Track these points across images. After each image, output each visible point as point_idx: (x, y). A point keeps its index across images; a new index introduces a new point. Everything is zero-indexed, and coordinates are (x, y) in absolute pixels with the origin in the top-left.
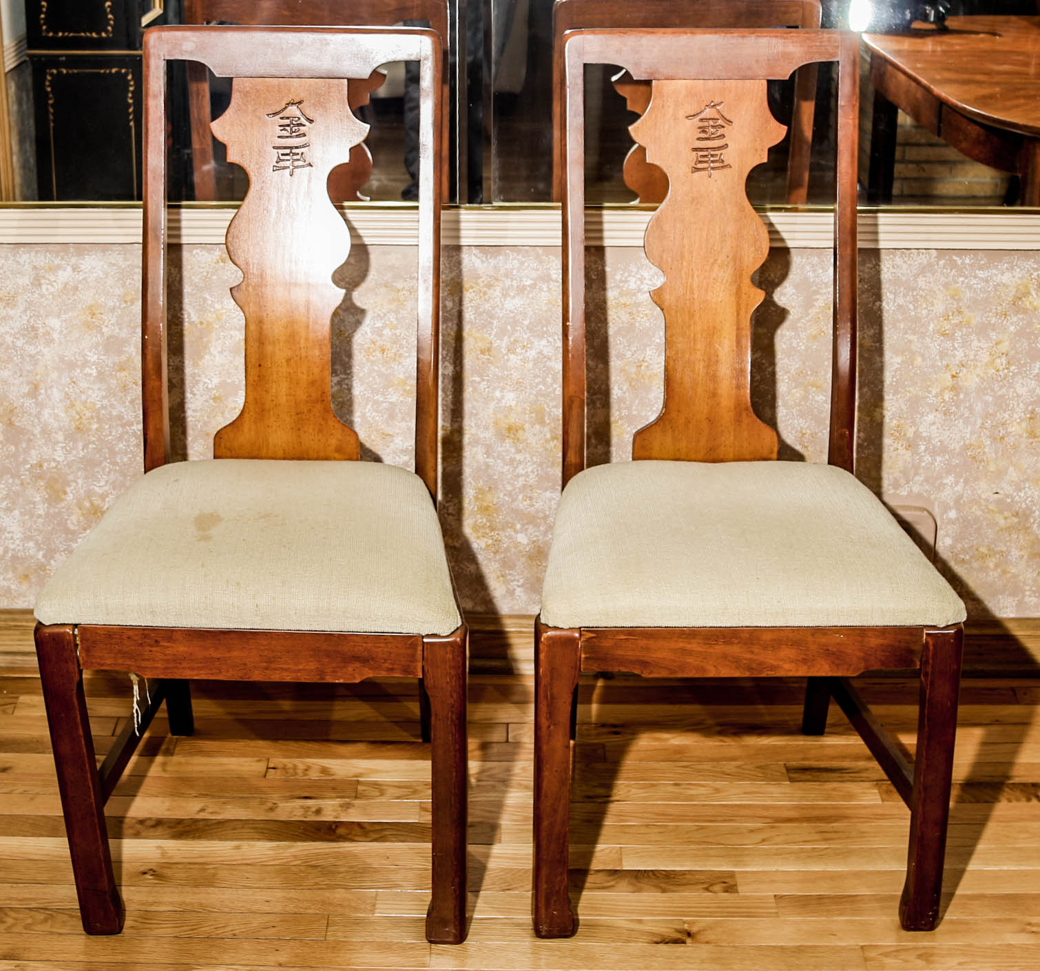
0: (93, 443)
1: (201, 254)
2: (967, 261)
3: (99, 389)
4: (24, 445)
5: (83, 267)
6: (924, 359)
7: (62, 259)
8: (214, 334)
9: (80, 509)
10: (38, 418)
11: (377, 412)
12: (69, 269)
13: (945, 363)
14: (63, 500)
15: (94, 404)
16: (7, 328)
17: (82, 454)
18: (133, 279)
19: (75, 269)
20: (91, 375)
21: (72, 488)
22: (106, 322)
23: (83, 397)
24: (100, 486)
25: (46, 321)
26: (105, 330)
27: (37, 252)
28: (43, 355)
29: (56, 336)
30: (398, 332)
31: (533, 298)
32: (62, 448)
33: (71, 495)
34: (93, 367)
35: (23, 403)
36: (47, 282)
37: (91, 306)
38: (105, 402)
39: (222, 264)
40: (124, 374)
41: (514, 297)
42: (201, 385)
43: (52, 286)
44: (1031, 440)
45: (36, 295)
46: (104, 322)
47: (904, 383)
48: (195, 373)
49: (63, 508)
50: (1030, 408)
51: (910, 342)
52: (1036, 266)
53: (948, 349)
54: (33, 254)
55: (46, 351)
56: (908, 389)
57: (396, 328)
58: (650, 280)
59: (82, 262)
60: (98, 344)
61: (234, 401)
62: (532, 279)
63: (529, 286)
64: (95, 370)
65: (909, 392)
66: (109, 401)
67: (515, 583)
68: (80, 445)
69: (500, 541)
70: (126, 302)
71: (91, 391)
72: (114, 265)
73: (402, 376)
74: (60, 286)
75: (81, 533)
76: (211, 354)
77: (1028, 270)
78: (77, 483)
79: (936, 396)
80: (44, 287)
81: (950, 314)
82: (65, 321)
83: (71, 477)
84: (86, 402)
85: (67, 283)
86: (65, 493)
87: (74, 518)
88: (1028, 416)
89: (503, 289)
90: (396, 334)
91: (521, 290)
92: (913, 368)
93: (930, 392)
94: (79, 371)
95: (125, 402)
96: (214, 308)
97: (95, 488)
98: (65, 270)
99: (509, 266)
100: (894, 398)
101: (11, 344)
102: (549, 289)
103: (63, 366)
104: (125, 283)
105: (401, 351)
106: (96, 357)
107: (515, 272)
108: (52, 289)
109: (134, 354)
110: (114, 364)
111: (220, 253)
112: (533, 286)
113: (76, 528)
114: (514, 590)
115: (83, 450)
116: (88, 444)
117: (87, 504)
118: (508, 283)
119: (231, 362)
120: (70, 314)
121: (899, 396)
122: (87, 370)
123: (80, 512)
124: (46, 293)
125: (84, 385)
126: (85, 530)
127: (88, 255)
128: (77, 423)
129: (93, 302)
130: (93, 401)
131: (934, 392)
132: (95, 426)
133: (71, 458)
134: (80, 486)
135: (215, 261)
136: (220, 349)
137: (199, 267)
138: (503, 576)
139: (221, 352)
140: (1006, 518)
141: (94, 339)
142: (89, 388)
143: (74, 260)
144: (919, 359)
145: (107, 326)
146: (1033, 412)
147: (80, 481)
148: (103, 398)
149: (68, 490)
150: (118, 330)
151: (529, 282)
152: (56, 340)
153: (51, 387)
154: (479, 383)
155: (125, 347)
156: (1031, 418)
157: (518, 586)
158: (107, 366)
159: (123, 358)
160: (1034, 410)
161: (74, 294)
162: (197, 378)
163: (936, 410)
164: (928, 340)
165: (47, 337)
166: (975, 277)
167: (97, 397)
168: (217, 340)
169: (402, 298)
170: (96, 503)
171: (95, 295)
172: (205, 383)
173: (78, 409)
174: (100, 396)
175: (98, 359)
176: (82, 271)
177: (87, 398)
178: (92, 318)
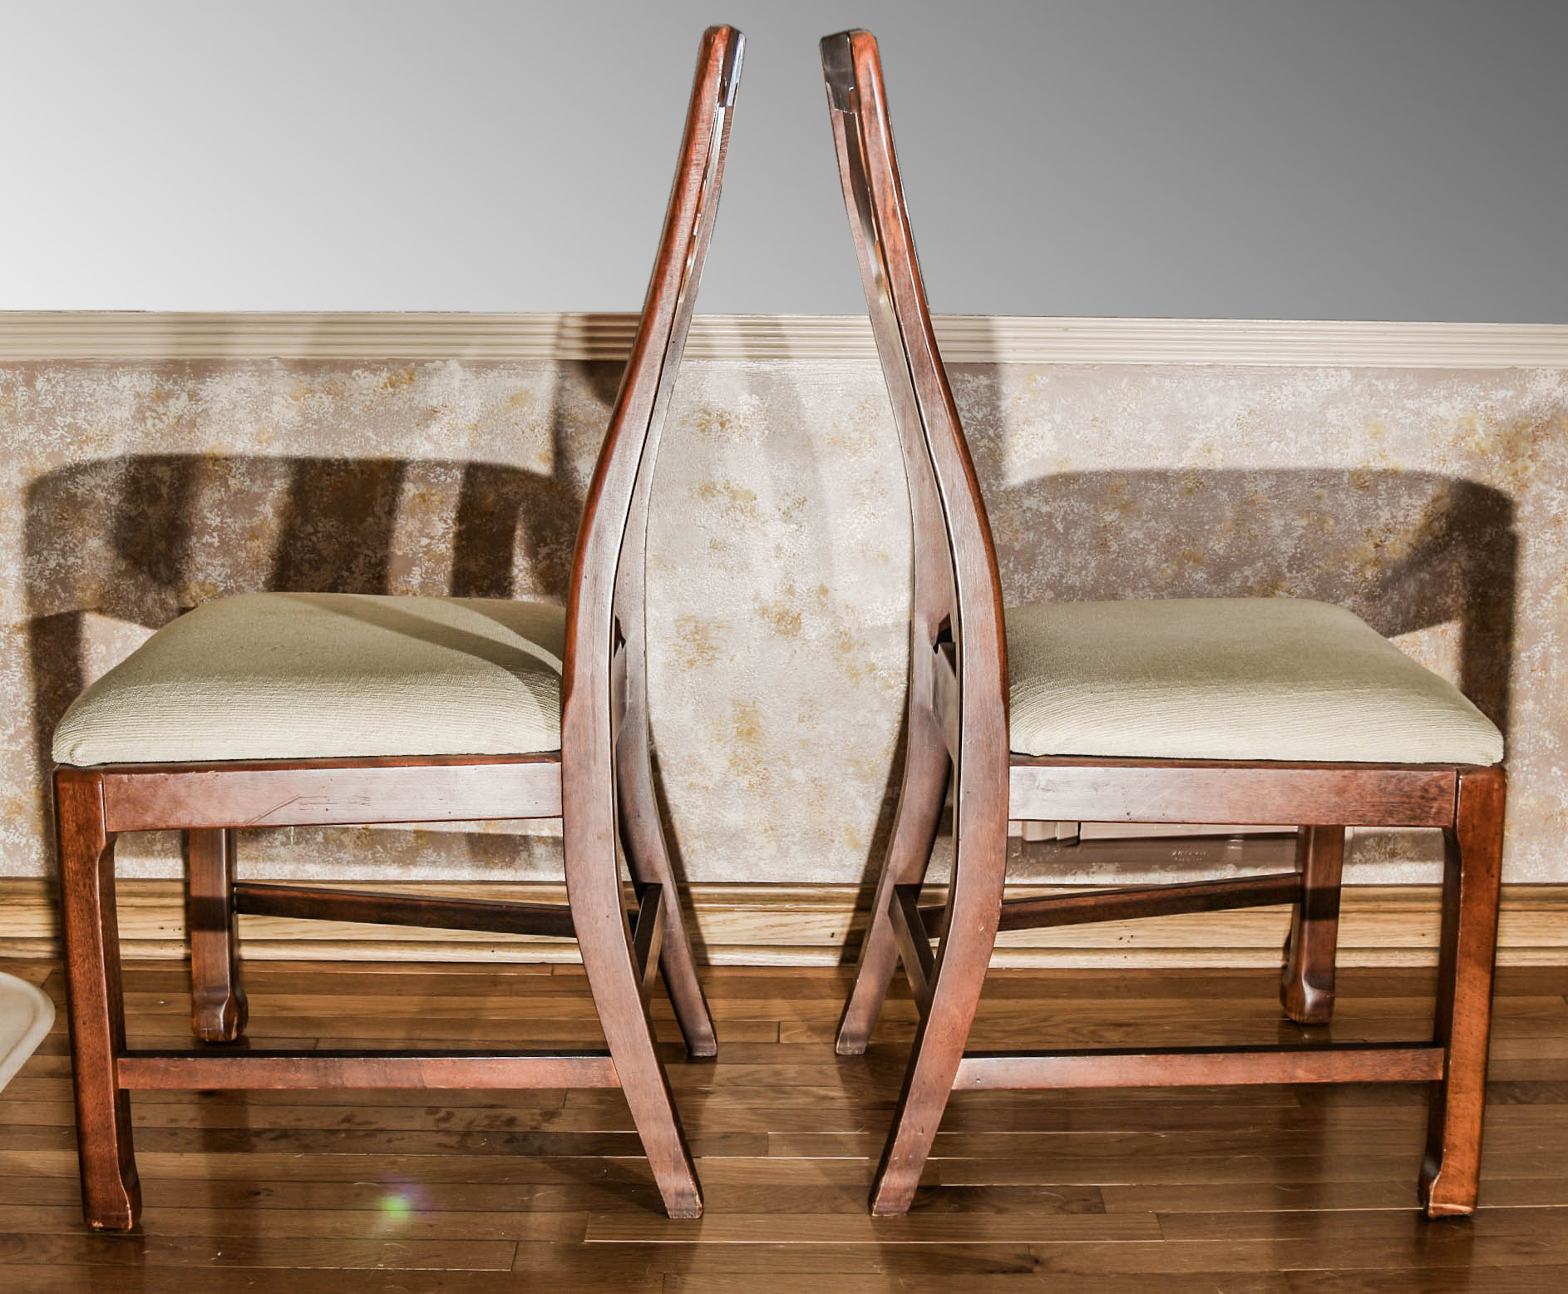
1: (362, 377)
2: (1392, 387)
3: (223, 565)
4: (118, 645)
5: (202, 394)
6: (1336, 519)
7: (175, 383)
8: (379, 488)
10: (139, 607)
12: (184, 397)
13: (1365, 527)
15: (215, 586)
16: (99, 480)
18: (271, 412)
19: (193, 396)
20: (211, 545)
22: (234, 469)
23: (201, 576)
25: (152, 470)
26: (231, 482)
27: (141, 373)
28: (147, 518)
29: (164, 490)
34: (215, 534)
35: (119, 585)
36: (154, 415)
38: (231, 583)
39: (390, 390)
40: (256, 543)
42: (361, 559)
43: (160, 419)
44: (1482, 635)
45: (139, 434)
46: (230, 471)
47: (1311, 555)
48: (352, 542)
50: (1480, 590)
51: (1319, 497)
52: (1482, 394)
53: (1369, 509)
54: (135, 376)
55: (150, 511)
56: (1317, 563)
58: (969, 411)
59: (202, 387)
60: (222, 501)
61: (406, 582)
64: (217, 539)
65: (1319, 567)
66: (236, 582)
67: (790, 838)
69: (768, 778)
70: (261, 442)
71: (211, 568)
72: (245, 391)
74: (172, 421)
76: (374, 515)
77: (1472, 399)
79: (1355, 574)
80: (150, 422)
81: (1371, 460)
82: (178, 469)
84: (203, 583)
85: (181, 416)
88: (1479, 600)
92: (1323, 535)
93: (1346, 568)
94: (194, 539)
95: (257, 584)
98: (178, 399)
100: (1299, 575)
101: (103, 503)
103: (174, 533)
104: (260, 416)
106: (218, 520)
108: (160, 425)
109: (270, 516)
110: (243, 529)
111: (388, 375)
114: (789, 848)
121: (1305, 574)
122: (206, 538)
124: (153, 431)
125: (201, 559)
127: (210, 377)
129: (216, 443)
130: (214, 581)
131: (1352, 568)
135: (381, 385)
136: (387, 509)
137: (361, 394)
138: (772, 829)
141: (217, 495)
142: (208, 564)
143: (190, 385)
144: (1332, 522)
145: (234, 477)
146: (1484, 595)
148: (229, 577)
150: (248, 483)
152: (165, 495)
153: (157, 562)
155: (259, 505)
156: (1481, 604)
157: (794, 843)
158: (234, 531)
159: (256, 521)
160: (1486, 592)
161: (189, 433)
162: (357, 549)
163: (1356, 593)
164: (1342, 496)
165: (153, 492)
166: (1403, 408)
167: (219, 575)
168: (383, 496)
171: (218, 433)
172: (366, 556)
173: (194, 594)
174: (223, 575)
175: (221, 522)
176: (201, 399)
177: (206, 578)
178: (214, 465)
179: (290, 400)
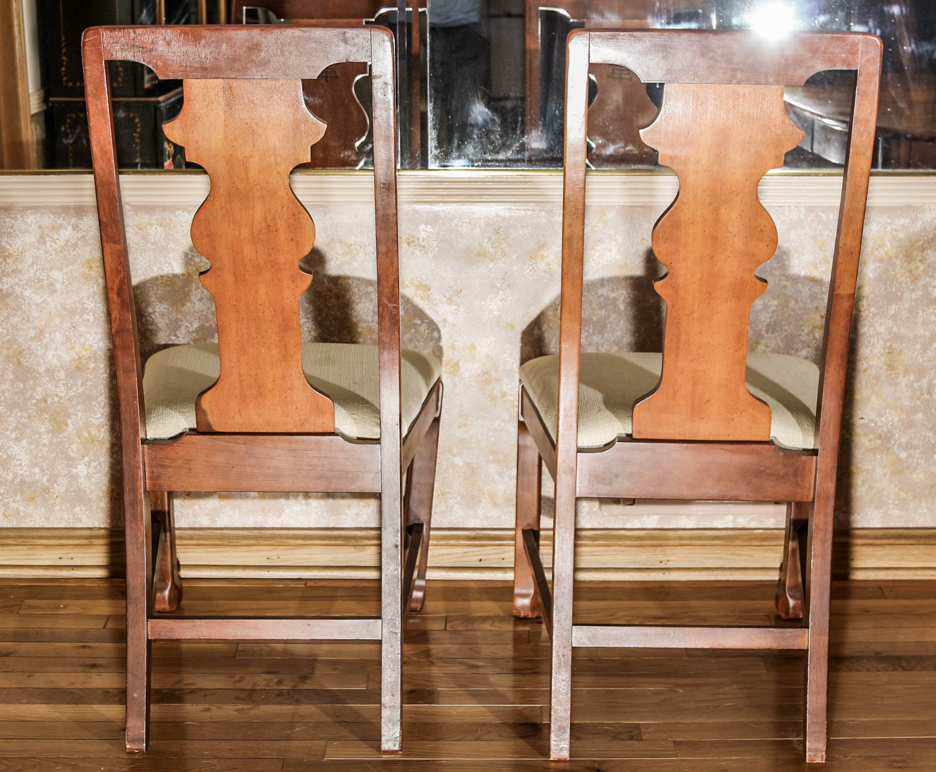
0: (90, 380)
1: (182, 215)
2: (831, 217)
3: (96, 333)
4: (31, 383)
5: (81, 227)
6: (797, 301)
7: (64, 219)
8: (194, 284)
9: (80, 438)
10: (43, 359)
12: (70, 228)
13: (815, 305)
14: (65, 430)
15: (91, 346)
16: (16, 280)
17: (81, 390)
19: (75, 228)
20: (88, 320)
21: (73, 420)
23: (82, 340)
24: (97, 418)
25: (50, 274)
27: (42, 214)
28: (47, 304)
29: (58, 286)
32: (64, 385)
33: (71, 426)
34: (91, 314)
35: (31, 346)
36: (51, 239)
37: (89, 260)
38: (101, 344)
42: (183, 328)
43: (55, 243)
44: (890, 372)
45: (41, 251)
46: (100, 274)
47: (780, 323)
48: (177, 319)
49: (65, 437)
50: (888, 344)
51: (785, 287)
52: (889, 221)
53: (817, 294)
54: (38, 215)
55: (49, 300)
56: (783, 328)
59: (81, 222)
60: (94, 293)
64: (92, 317)
65: (785, 330)
66: (104, 343)
67: (453, 500)
68: (79, 382)
71: (89, 335)
74: (62, 243)
75: (80, 460)
76: (191, 301)
77: (883, 224)
78: (76, 415)
79: (808, 334)
80: (48, 244)
81: (818, 262)
82: (66, 273)
83: (71, 411)
84: (84, 344)
85: (68, 241)
86: (67, 425)
87: (74, 446)
88: (887, 351)
92: (788, 310)
93: (803, 331)
94: (78, 317)
96: (194, 261)
97: (93, 420)
98: (66, 229)
100: (773, 336)
101: (20, 294)
103: (65, 313)
106: (93, 304)
108: (55, 246)
113: (76, 455)
114: (453, 506)
115: (82, 386)
116: (87, 381)
117: (86, 434)
119: (209, 308)
120: (70, 267)
121: (776, 335)
122: (85, 316)
123: (79, 441)
124: (50, 249)
125: (82, 329)
126: (83, 457)
127: (86, 216)
128: (77, 363)
129: (90, 257)
130: (90, 343)
131: (806, 331)
132: (92, 365)
133: (71, 393)
134: (79, 418)
137: (182, 226)
138: (442, 494)
139: (200, 300)
140: (870, 441)
141: (91, 289)
142: (87, 332)
143: (74, 220)
144: (793, 303)
145: (102, 278)
146: (890, 347)
147: (79, 414)
148: (99, 340)
149: (69, 422)
152: (59, 290)
153: (55, 331)
154: (420, 325)
156: (889, 353)
157: (456, 503)
158: (103, 312)
160: (892, 345)
161: (74, 250)
162: (180, 323)
163: (809, 346)
164: (800, 285)
165: (51, 287)
167: (94, 339)
168: (196, 290)
169: (354, 252)
170: (93, 433)
171: (92, 251)
172: (187, 327)
173: (78, 350)
174: (96, 339)
175: (95, 306)
176: (80, 230)
177: (85, 341)
178: (89, 271)
179: (137, 230)
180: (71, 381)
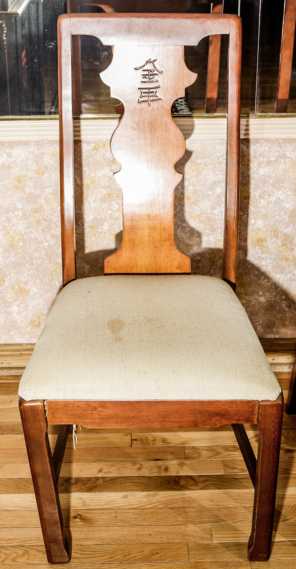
0: (20, 253)
3: (24, 223)
5: (13, 155)
9: (13, 290)
11: (184, 232)
12: (5, 155)
14: (2, 285)
15: (20, 232)
17: (13, 260)
18: (43, 161)
19: (9, 155)
20: (18, 215)
21: (8, 278)
22: (28, 185)
23: (14, 228)
24: (24, 277)
26: (26, 190)
30: (197, 188)
31: (275, 168)
32: (2, 257)
33: (7, 282)
34: (20, 211)
37: (19, 176)
38: (27, 230)
39: (95, 151)
40: (37, 214)
41: (264, 167)
46: (26, 186)
49: (3, 289)
57: (196, 185)
59: (13, 151)
60: (22, 197)
61: (101, 228)
62: (276, 157)
63: (273, 161)
64: (21, 213)
66: (29, 230)
68: (13, 255)
69: (250, 301)
70: (39, 174)
71: (18, 225)
72: (32, 153)
73: (198, 213)
75: (13, 303)
78: (11, 276)
82: (3, 185)
83: (7, 273)
84: (15, 231)
85: (4, 164)
86: (4, 281)
87: (9, 295)
89: (258, 163)
90: (195, 189)
91: (269, 163)
94: (11, 213)
95: (39, 230)
96: (91, 176)
97: (21, 278)
98: (3, 156)
99: (262, 150)
102: (285, 163)
103: (2, 211)
104: (38, 163)
105: (198, 199)
106: (21, 205)
107: (266, 153)
109: (43, 203)
110: (32, 209)
111: (94, 145)
112: (276, 161)
113: (11, 300)
115: (14, 257)
116: (17, 254)
117: (17, 287)
118: (262, 159)
119: (100, 207)
120: (6, 181)
122: (16, 213)
123: (13, 291)
125: (14, 221)
126: (16, 301)
127: (16, 147)
128: (11, 243)
129: (19, 174)
130: (20, 230)
132: (21, 244)
133: (7, 262)
134: (12, 277)
135: (91, 149)
136: (94, 200)
139: (94, 201)
141: (20, 195)
142: (17, 223)
143: (8, 151)
145: (28, 188)
147: (12, 275)
148: (26, 228)
149: (6, 280)
150: (34, 190)
151: (274, 159)
154: (243, 215)
155: (39, 199)
157: (259, 325)
158: (28, 210)
159: (37, 206)
161: (8, 170)
162: (80, 216)
167: (22, 228)
168: (92, 195)
169: (200, 169)
170: (22, 286)
171: (21, 170)
173: (11, 235)
174: (24, 228)
175: (23, 206)
176: (13, 156)
177: (16, 229)
178: (19, 183)
179: (51, 156)
180: (7, 254)
